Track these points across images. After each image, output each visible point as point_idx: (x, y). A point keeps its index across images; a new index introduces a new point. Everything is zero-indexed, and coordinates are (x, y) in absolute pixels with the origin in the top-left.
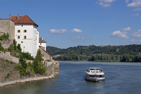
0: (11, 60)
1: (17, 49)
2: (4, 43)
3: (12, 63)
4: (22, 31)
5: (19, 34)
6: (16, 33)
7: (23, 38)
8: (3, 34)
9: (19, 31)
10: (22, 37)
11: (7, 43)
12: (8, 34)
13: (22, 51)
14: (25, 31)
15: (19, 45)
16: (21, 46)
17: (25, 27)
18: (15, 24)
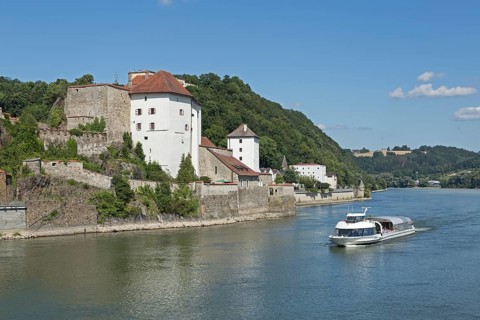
0: (84, 182)
1: (132, 156)
2: (87, 141)
3: (86, 187)
4: (145, 112)
5: (139, 119)
6: (134, 117)
7: (148, 127)
8: (92, 121)
9: (139, 112)
10: (146, 126)
11: (98, 142)
12: (103, 119)
13: (147, 160)
14: (153, 111)
15: (139, 145)
16: (143, 147)
17: (153, 102)
18: (130, 94)
